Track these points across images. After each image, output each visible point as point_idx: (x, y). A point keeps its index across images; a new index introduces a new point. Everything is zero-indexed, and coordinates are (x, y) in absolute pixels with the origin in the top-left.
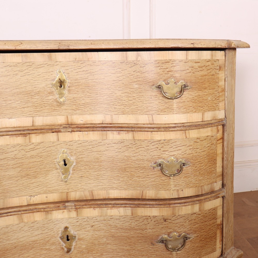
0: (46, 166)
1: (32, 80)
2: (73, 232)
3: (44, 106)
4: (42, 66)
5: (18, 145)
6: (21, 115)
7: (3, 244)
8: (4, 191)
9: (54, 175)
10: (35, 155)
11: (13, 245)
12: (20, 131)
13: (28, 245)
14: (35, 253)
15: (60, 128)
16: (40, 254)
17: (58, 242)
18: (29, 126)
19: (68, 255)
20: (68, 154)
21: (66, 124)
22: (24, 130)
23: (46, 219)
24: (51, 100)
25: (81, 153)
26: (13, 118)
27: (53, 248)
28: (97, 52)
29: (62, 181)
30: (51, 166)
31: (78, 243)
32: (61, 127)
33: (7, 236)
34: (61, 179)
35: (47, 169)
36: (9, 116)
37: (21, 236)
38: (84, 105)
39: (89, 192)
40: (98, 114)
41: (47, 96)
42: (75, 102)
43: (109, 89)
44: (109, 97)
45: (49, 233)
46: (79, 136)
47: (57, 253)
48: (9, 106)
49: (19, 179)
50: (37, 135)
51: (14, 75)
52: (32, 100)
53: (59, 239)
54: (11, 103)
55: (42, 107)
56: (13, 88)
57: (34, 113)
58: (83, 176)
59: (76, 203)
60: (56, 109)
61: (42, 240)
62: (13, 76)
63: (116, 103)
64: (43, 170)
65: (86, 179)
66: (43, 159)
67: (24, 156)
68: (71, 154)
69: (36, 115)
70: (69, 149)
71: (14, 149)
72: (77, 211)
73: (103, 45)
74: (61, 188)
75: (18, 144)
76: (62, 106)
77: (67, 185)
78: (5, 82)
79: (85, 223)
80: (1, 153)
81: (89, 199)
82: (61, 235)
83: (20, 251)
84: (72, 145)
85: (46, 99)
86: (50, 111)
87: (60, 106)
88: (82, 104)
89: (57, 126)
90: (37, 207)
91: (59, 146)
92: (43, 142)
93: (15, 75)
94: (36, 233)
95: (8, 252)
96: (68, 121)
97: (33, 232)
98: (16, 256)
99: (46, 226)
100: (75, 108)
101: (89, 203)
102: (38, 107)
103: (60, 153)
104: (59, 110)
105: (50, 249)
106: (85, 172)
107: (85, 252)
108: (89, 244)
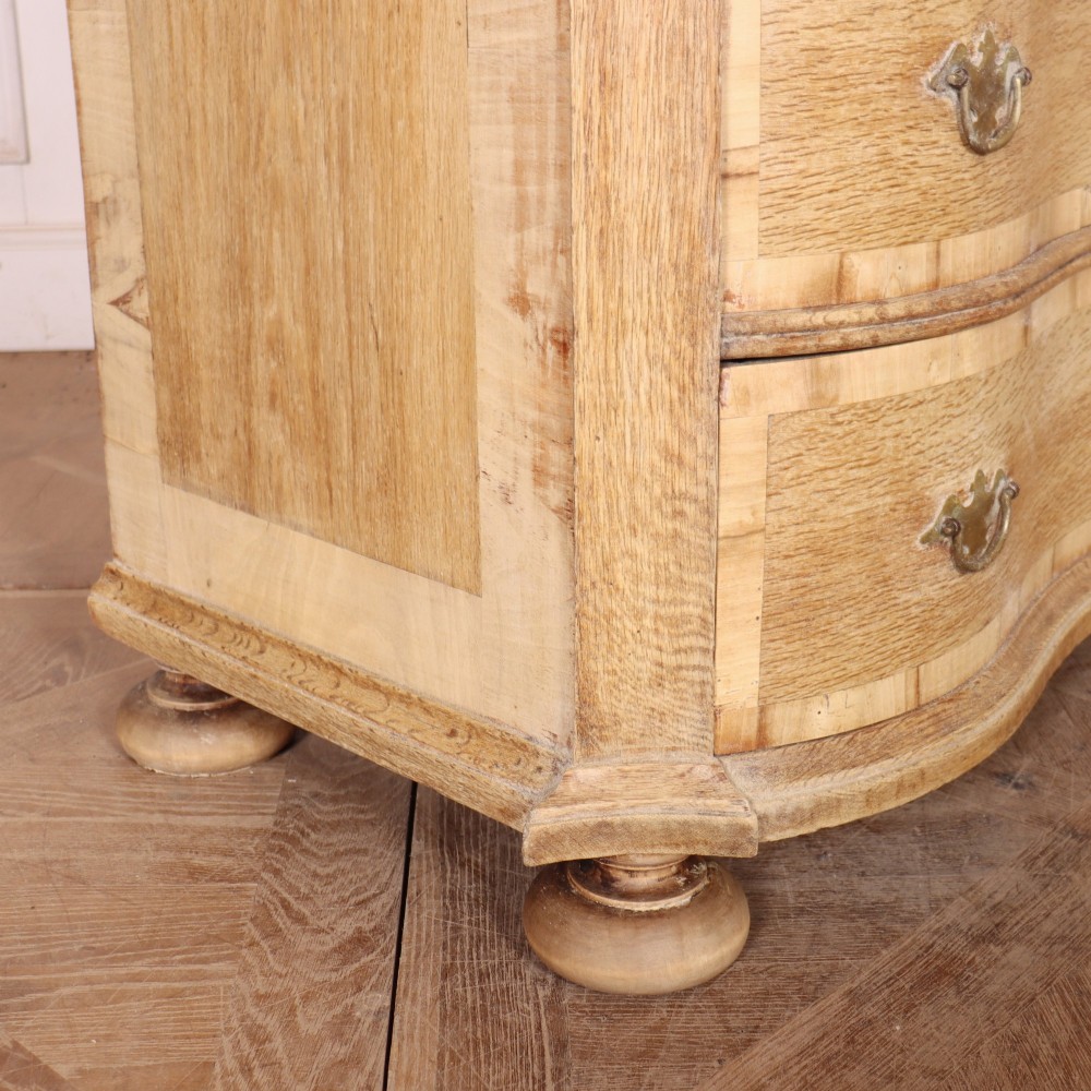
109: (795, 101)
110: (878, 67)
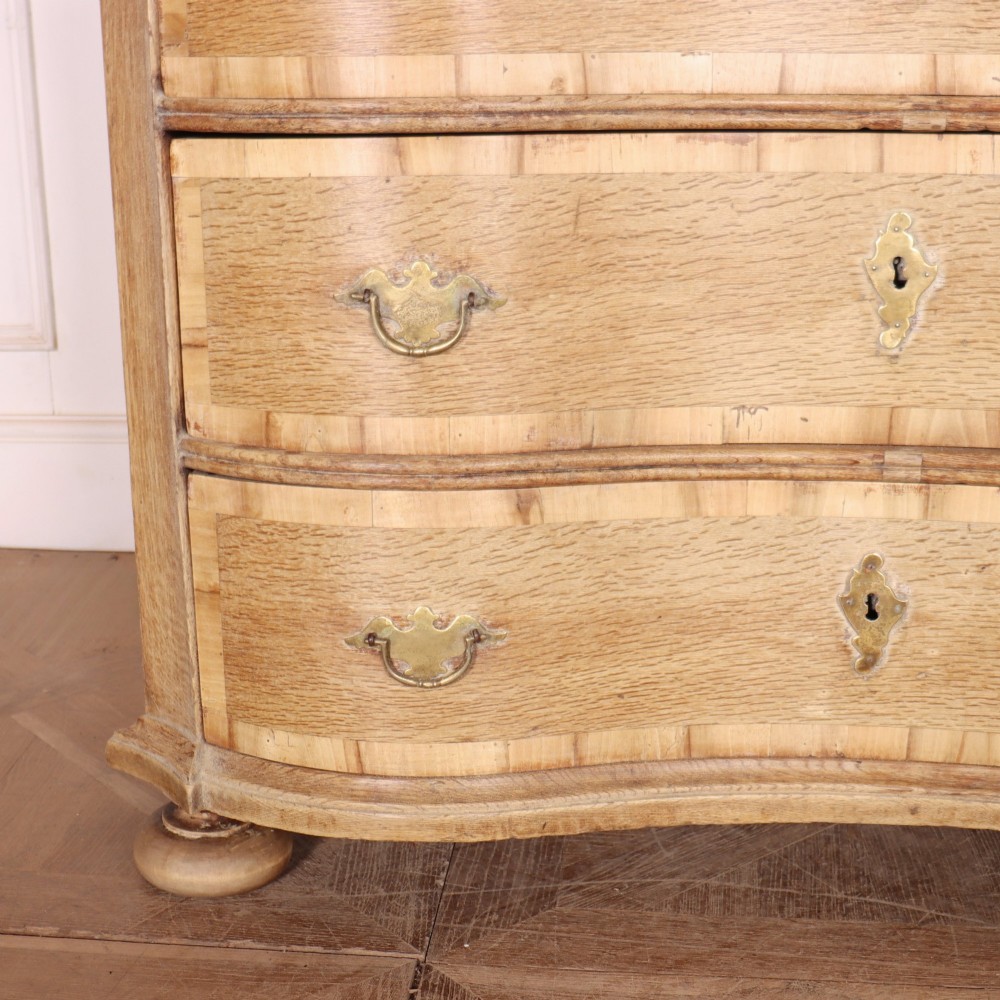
0: (815, 282)
2: (898, 585)
5: (709, 177)
6: (736, 40)
7: (614, 595)
8: (637, 376)
9: (847, 323)
10: (774, 230)
11: (651, 606)
12: (724, 110)
13: (708, 613)
14: (731, 651)
15: (897, 110)
16: (753, 661)
17: (829, 617)
18: (765, 92)
19: (861, 682)
20: (915, 237)
21: (927, 92)
22: (741, 110)
23: (794, 513)
25: (972, 234)
26: (700, 54)
27: (807, 639)
29: (877, 354)
30: (839, 286)
31: (913, 633)
32: (901, 103)
33: (633, 567)
34: (873, 345)
35: (819, 296)
36: (685, 41)
37: (687, 576)
39: (987, 416)
45: (798, 578)
46: (973, 153)
47: (817, 667)
49: (701, 327)
50: (791, 140)
53: (837, 608)
55: (827, 10)
57: (788, 36)
58: (970, 337)
59: (931, 457)
60: (885, 19)
61: (767, 604)
64: (803, 298)
65: (985, 354)
66: (807, 250)
67: (727, 230)
68: (931, 237)
69: (797, 46)
70: (922, 213)
71: (692, 195)
72: (928, 495)
74: (870, 388)
75: (709, 175)
76: (917, 8)
77: (896, 376)
79: (956, 551)
80: (638, 207)
81: (986, 444)
82: (847, 589)
83: (675, 636)
84: (937, 192)
86: (859, 32)
87: (905, 8)
89: (884, 97)
90: (764, 455)
91: (879, 194)
92: (814, 173)
94: (748, 568)
95: (629, 631)
96: (935, 77)
97: (733, 562)
98: (657, 651)
99: (787, 542)
100: (974, 20)
101: (987, 459)
102: (808, 9)
103: (882, 227)
104: (901, 26)
105: (795, 645)
106: (979, 324)
107: (936, 678)
108: (957, 647)
109: (227, 301)
110: (287, 282)
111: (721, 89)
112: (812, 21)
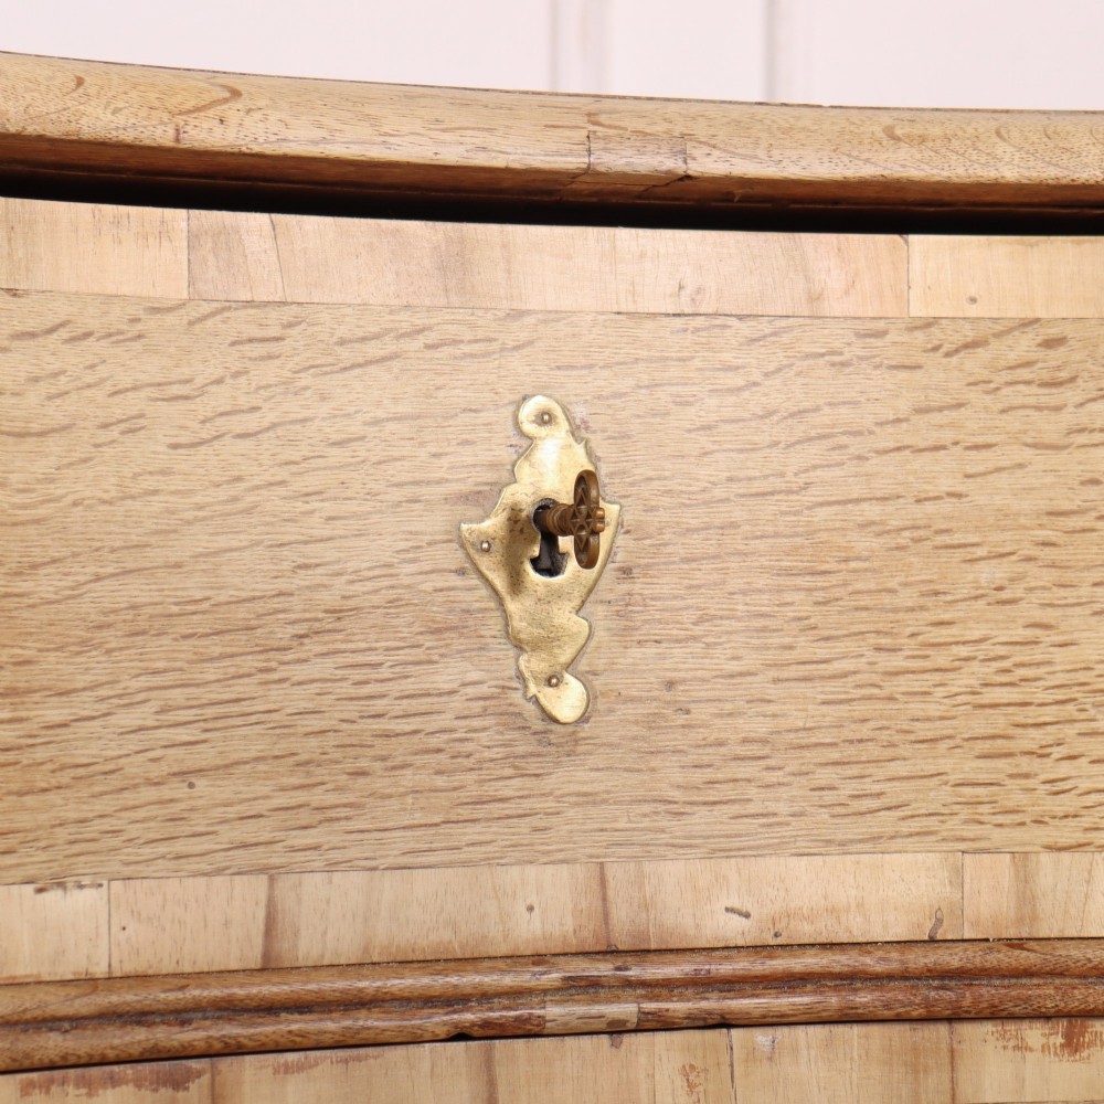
1: (281, 491)
3: (384, 759)
4: (374, 350)
6: (162, 849)
12: (141, 1017)
15: (531, 991)
18: (234, 966)
22: (181, 1015)
24: (457, 704)
26: (81, 887)
28: (896, 237)
32: (538, 974)
36: (43, 856)
38: (766, 751)
40: (898, 844)
41: (419, 654)
42: (682, 719)
43: (1004, 595)
44: (1007, 671)
46: (688, 1071)
48: (50, 752)
50: (288, 1069)
51: (105, 426)
52: (275, 692)
54: (64, 725)
55: (363, 773)
56: (92, 569)
57: (280, 835)
60: (491, 789)
62: (104, 436)
63: (1070, 731)
69: (300, 856)
73: (1001, 148)
76: (557, 764)
78: (20, 498)
85: (408, 686)
86: (437, 819)
87: (533, 766)
88: (745, 741)
93: (114, 433)
96: (606, 915)
100: (679, 787)
102: (321, 773)
104: (527, 805)
111: (130, 967)
112: (332, 799)
